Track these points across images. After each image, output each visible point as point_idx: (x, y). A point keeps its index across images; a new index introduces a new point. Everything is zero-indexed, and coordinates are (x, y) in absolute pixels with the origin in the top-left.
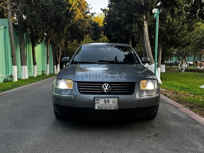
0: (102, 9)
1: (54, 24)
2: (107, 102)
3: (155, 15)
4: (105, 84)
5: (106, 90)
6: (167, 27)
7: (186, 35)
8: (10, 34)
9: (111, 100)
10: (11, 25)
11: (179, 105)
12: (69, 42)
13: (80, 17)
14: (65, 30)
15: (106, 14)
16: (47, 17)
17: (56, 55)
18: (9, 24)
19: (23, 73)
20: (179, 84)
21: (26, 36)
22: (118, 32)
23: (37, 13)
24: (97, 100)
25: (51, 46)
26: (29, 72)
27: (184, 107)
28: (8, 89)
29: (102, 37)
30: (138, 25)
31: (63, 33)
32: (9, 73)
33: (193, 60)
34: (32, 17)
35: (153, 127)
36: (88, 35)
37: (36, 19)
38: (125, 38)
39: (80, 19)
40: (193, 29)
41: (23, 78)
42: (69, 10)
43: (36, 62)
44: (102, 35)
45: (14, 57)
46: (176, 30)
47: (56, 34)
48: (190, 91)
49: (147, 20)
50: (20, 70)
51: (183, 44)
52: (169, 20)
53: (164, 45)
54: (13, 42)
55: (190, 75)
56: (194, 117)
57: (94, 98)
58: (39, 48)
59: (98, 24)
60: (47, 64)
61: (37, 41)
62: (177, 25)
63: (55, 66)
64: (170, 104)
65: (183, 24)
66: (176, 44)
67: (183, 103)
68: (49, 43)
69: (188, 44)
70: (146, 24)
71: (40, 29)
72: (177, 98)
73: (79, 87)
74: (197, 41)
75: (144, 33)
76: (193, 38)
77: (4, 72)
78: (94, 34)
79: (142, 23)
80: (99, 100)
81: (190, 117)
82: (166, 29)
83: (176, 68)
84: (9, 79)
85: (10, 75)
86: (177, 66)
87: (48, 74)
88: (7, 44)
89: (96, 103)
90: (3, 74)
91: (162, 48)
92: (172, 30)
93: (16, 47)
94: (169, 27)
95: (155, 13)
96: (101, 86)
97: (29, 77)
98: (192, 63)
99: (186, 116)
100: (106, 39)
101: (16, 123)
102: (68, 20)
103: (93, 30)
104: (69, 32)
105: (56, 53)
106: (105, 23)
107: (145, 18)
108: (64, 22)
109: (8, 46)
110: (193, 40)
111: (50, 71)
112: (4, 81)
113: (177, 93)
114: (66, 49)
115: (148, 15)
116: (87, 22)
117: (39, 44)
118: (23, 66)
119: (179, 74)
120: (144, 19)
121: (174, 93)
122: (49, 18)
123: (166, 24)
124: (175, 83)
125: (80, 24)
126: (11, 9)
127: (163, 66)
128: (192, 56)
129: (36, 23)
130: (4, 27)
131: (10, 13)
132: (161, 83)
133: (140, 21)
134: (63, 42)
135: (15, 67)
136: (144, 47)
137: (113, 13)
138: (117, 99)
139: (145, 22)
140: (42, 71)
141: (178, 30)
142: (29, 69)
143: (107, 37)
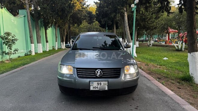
0: (94, 2)
1: (60, 14)
2: (99, 84)
3: (133, 9)
4: (98, 70)
5: (99, 75)
6: (141, 16)
7: (154, 22)
8: (28, 21)
9: (102, 83)
10: (29, 14)
11: (151, 78)
12: (71, 25)
13: (79, 8)
14: (69, 18)
15: (97, 6)
16: (55, 9)
17: (62, 35)
18: (27, 13)
19: (39, 49)
20: (149, 57)
21: (40, 22)
22: (106, 19)
23: (48, 5)
24: (91, 83)
25: (58, 28)
26: (43, 48)
27: (154, 79)
28: (27, 64)
29: (94, 22)
30: (121, 14)
31: (67, 19)
32: (28, 49)
33: (157, 37)
34: (44, 8)
35: (133, 99)
36: (85, 20)
37: (47, 10)
38: (111, 23)
39: (79, 9)
40: (159, 17)
41: (39, 52)
42: (70, 3)
43: (48, 40)
44: (95, 20)
45: (31, 38)
46: (147, 19)
47: (62, 20)
48: (156, 62)
49: (126, 11)
50: (37, 47)
51: (151, 28)
52: (142, 12)
53: (139, 29)
54: (31, 27)
55: (156, 49)
56: (162, 89)
57: (90, 82)
58: (50, 31)
59: (92, 12)
60: (56, 42)
61: (48, 26)
62: (148, 15)
63: (62, 43)
64: (144, 76)
65: (152, 14)
66: (147, 28)
67: (154, 75)
68: (57, 27)
69: (155, 28)
70: (126, 15)
71: (50, 17)
72: (148, 70)
73: (77, 73)
74: (161, 26)
75: (125, 21)
76: (159, 24)
77: (25, 48)
78: (89, 20)
79: (123, 13)
80: (93, 83)
81: (159, 89)
82: (140, 18)
83: (146, 44)
84: (29, 54)
85: (29, 50)
86: (146, 42)
87: (57, 49)
88: (27, 28)
89: (91, 85)
90: (24, 50)
91: (137, 31)
92: (144, 19)
93: (33, 30)
94: (142, 16)
95: (133, 8)
96: (95, 71)
97: (43, 51)
98: (157, 40)
99: (156, 88)
100: (98, 23)
101: (30, 96)
102: (70, 10)
103: (89, 17)
104: (71, 18)
105: (62, 33)
106: (97, 12)
107: (126, 10)
108: (67, 12)
109: (27, 30)
110: (159, 26)
111: (58, 46)
112: (25, 55)
113: (148, 65)
114: (69, 30)
115: (128, 7)
116: (84, 12)
117: (49, 27)
118: (39, 44)
119: (148, 48)
120: (124, 11)
121: (146, 65)
122: (56, 9)
123: (140, 13)
124: (146, 56)
125: (79, 13)
126: (29, 3)
127: (137, 43)
128: (156, 35)
129: (47, 13)
130: (24, 15)
131: (28, 5)
132: (136, 56)
133: (122, 12)
134: (67, 26)
135: (33, 45)
136: (124, 30)
137: (102, 5)
138: (107, 82)
139: (125, 13)
140: (53, 47)
141: (148, 19)
142: (43, 45)
143: (98, 22)
